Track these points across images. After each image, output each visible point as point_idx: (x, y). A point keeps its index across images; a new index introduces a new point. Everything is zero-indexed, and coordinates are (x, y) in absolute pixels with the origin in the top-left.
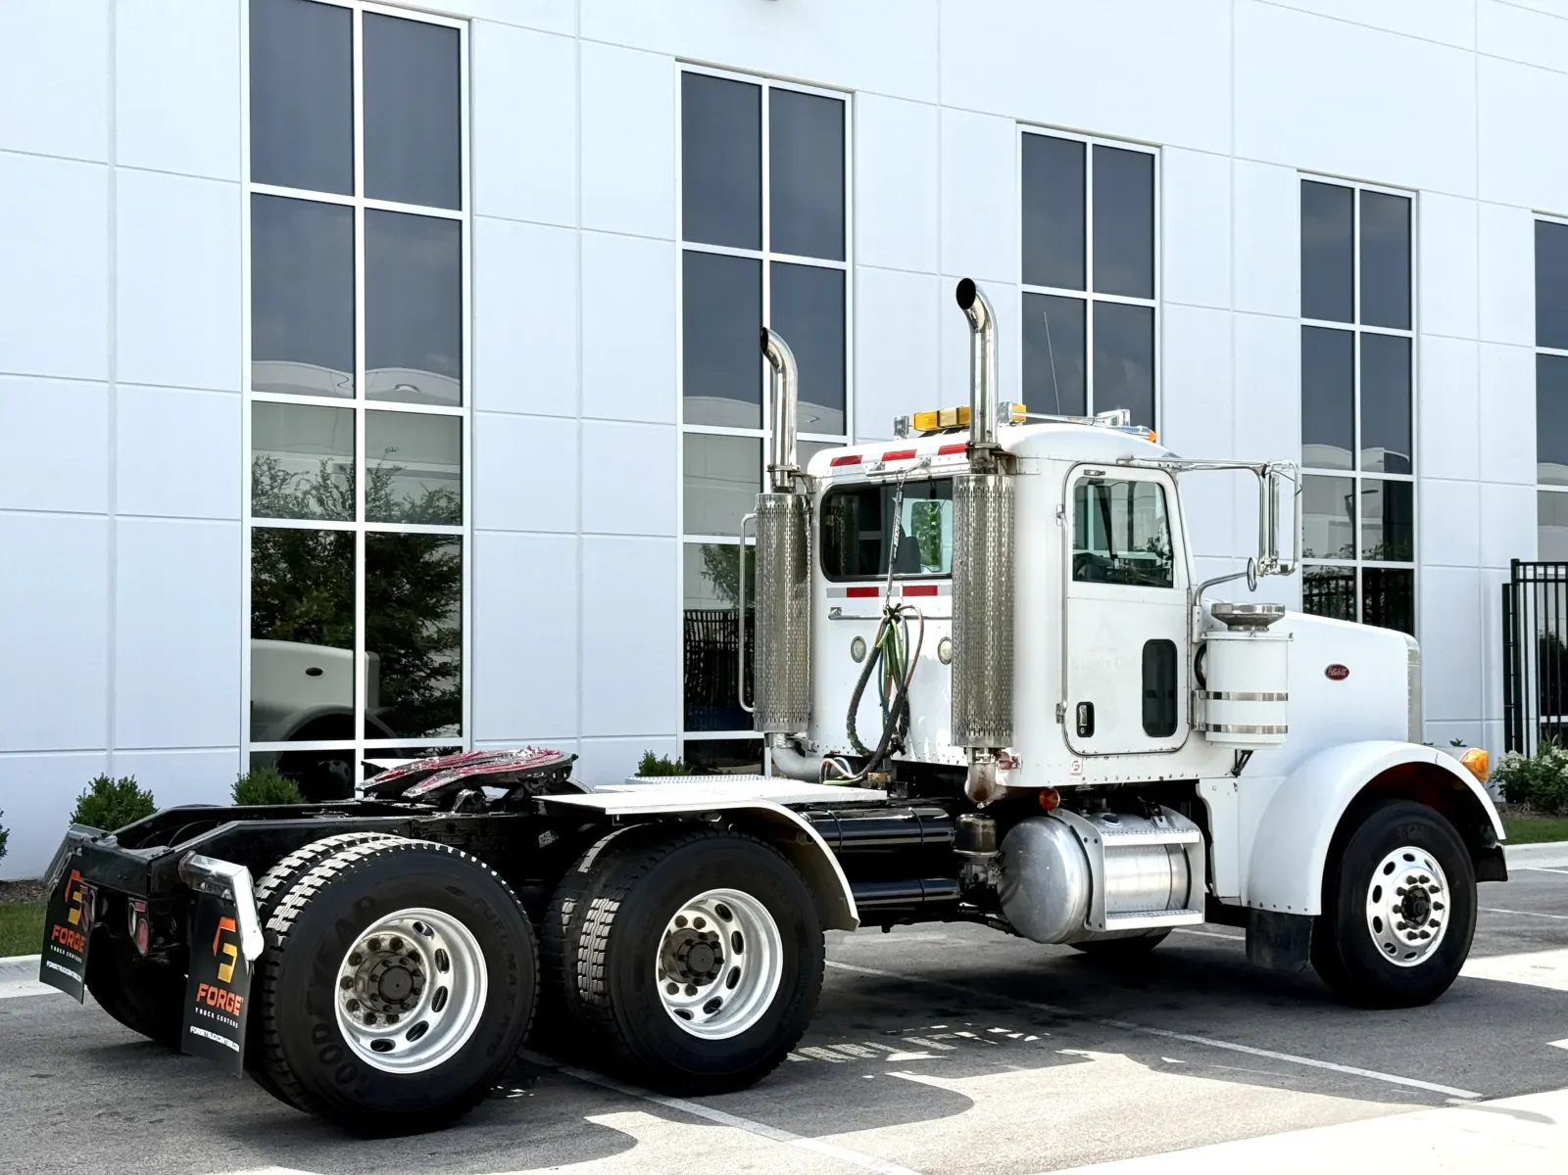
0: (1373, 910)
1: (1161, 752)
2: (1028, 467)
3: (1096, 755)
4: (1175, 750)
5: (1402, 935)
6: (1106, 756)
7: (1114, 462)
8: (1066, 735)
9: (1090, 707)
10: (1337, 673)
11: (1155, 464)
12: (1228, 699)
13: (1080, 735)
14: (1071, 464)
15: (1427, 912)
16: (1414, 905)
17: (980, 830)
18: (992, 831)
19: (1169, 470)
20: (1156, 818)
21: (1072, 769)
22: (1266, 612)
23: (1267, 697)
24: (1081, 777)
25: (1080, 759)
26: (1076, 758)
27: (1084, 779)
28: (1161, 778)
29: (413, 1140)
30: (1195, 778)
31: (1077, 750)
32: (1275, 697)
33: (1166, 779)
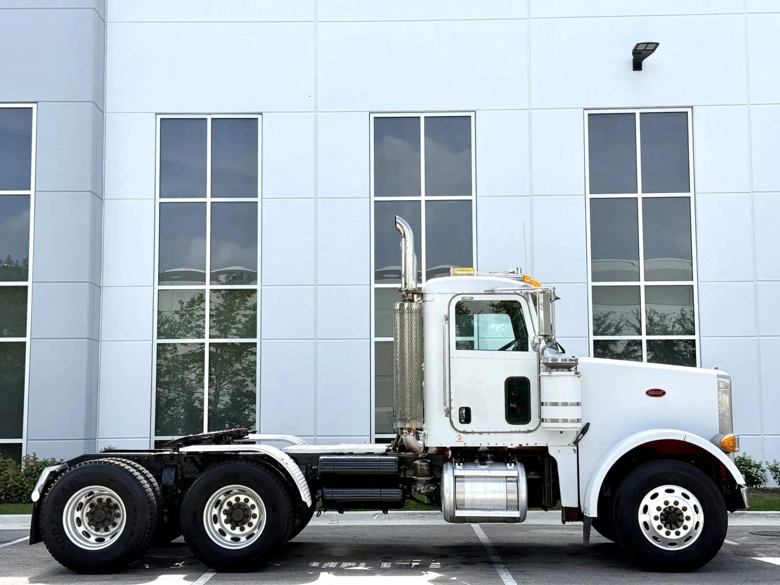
0: (642, 518)
1: (519, 432)
2: (428, 298)
3: (473, 433)
4: (529, 431)
5: (662, 532)
6: (481, 433)
7: (483, 292)
8: (451, 422)
9: (468, 410)
10: (657, 393)
11: (513, 292)
12: (546, 405)
13: (461, 422)
14: (454, 295)
15: (683, 521)
16: (672, 517)
17: (419, 467)
18: (425, 468)
19: (522, 294)
20: (508, 465)
21: (457, 439)
22: (563, 362)
23: (564, 404)
24: (463, 443)
25: (462, 435)
26: (459, 434)
27: (465, 444)
28: (520, 445)
29: (90, 576)
30: (546, 446)
31: (459, 430)
32: (569, 404)
33: (524, 445)
